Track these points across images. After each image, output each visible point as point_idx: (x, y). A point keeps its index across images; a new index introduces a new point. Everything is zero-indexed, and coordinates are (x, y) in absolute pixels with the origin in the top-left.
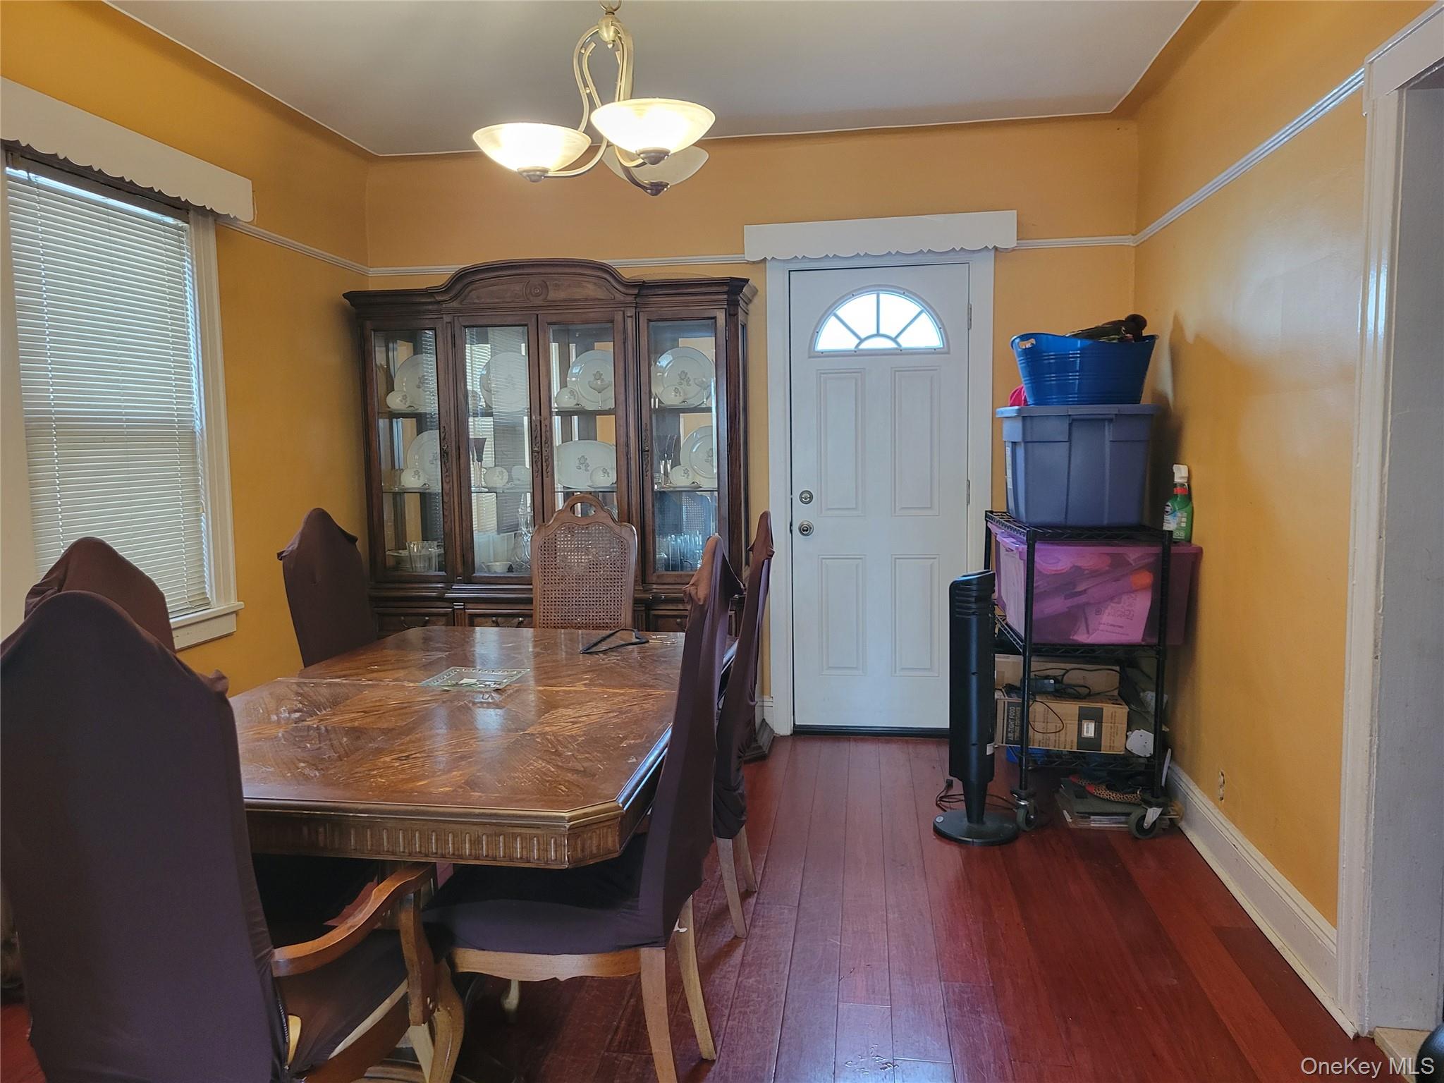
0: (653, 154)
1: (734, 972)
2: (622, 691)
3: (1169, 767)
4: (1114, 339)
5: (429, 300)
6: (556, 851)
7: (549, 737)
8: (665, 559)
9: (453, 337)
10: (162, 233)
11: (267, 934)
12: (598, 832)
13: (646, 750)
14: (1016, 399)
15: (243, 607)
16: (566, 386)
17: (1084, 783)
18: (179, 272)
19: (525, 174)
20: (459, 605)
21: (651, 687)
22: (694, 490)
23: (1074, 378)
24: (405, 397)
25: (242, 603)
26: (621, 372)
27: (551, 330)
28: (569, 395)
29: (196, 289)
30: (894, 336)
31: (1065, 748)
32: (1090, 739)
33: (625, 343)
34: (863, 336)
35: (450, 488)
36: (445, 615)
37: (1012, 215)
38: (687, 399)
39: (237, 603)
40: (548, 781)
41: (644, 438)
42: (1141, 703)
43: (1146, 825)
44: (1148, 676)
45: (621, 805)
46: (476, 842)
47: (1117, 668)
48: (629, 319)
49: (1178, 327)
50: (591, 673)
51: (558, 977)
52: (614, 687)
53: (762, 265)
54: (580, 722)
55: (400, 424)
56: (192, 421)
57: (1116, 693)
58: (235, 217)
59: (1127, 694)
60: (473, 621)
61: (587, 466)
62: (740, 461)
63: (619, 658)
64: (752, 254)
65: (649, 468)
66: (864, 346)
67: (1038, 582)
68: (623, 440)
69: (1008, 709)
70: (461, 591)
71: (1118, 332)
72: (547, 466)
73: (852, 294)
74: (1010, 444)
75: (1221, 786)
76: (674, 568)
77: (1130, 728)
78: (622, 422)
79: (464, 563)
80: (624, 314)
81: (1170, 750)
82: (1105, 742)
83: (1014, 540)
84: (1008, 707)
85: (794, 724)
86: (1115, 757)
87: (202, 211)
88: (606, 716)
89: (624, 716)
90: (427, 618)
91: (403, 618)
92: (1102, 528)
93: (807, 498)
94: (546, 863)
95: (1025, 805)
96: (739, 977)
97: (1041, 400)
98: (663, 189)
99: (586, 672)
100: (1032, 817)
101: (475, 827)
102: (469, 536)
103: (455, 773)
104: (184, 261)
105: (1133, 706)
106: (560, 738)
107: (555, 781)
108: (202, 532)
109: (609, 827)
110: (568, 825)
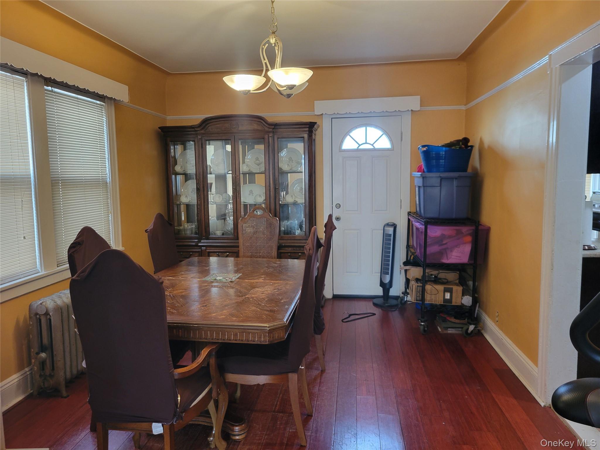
0: (290, 86)
1: (318, 385)
2: (277, 282)
3: (478, 310)
4: (457, 147)
5: (192, 130)
6: (264, 338)
7: (255, 299)
8: (284, 230)
9: (202, 144)
10: (96, 107)
11: (172, 364)
12: (278, 331)
13: (291, 304)
14: (420, 170)
15: (124, 249)
16: (245, 163)
17: (446, 316)
18: (102, 122)
19: (242, 92)
20: (203, 248)
21: (287, 280)
22: (295, 204)
23: (442, 162)
24: (182, 167)
25: (124, 248)
26: (267, 158)
27: (240, 142)
28: (246, 166)
29: (108, 128)
30: (372, 144)
31: (438, 303)
32: (448, 299)
33: (269, 147)
34: (360, 144)
35: (200, 203)
36: (198, 252)
37: (418, 97)
38: (292, 168)
39: (122, 248)
40: (259, 314)
41: (276, 183)
42: (467, 286)
43: (469, 331)
44: (470, 275)
45: (286, 322)
46: (236, 335)
47: (458, 272)
48: (270, 138)
49: (481, 142)
50: (264, 275)
51: (259, 383)
52: (273, 280)
53: (321, 116)
54: (264, 293)
55: (179, 177)
56: (106, 179)
57: (457, 281)
58: (122, 101)
59: (462, 282)
60: (209, 255)
61: (253, 194)
62: (313, 193)
63: (273, 269)
64: (317, 112)
65: (278, 195)
66: (361, 147)
67: (428, 240)
68: (268, 184)
69: (417, 288)
70: (204, 243)
71: (459, 145)
72: (238, 194)
73: (356, 127)
74: (418, 187)
75: (497, 317)
76: (288, 234)
77: (463, 295)
78: (268, 177)
79: (206, 232)
80: (268, 135)
81: (478, 304)
82: (454, 300)
83: (419, 224)
84: (417, 287)
85: (333, 294)
86: (457, 306)
87: (111, 99)
88: (273, 291)
89: (280, 291)
90: (191, 253)
91: (182, 253)
92: (453, 219)
93: (338, 206)
94: (260, 342)
95: (423, 325)
96: (319, 387)
97: (430, 170)
98: (291, 96)
99: (262, 275)
100: (426, 329)
101: (235, 330)
102: (208, 221)
103: (224, 311)
104: (103, 117)
105: (464, 287)
106: (259, 299)
107: (261, 314)
108: (110, 221)
109: (281, 330)
110: (268, 329)
